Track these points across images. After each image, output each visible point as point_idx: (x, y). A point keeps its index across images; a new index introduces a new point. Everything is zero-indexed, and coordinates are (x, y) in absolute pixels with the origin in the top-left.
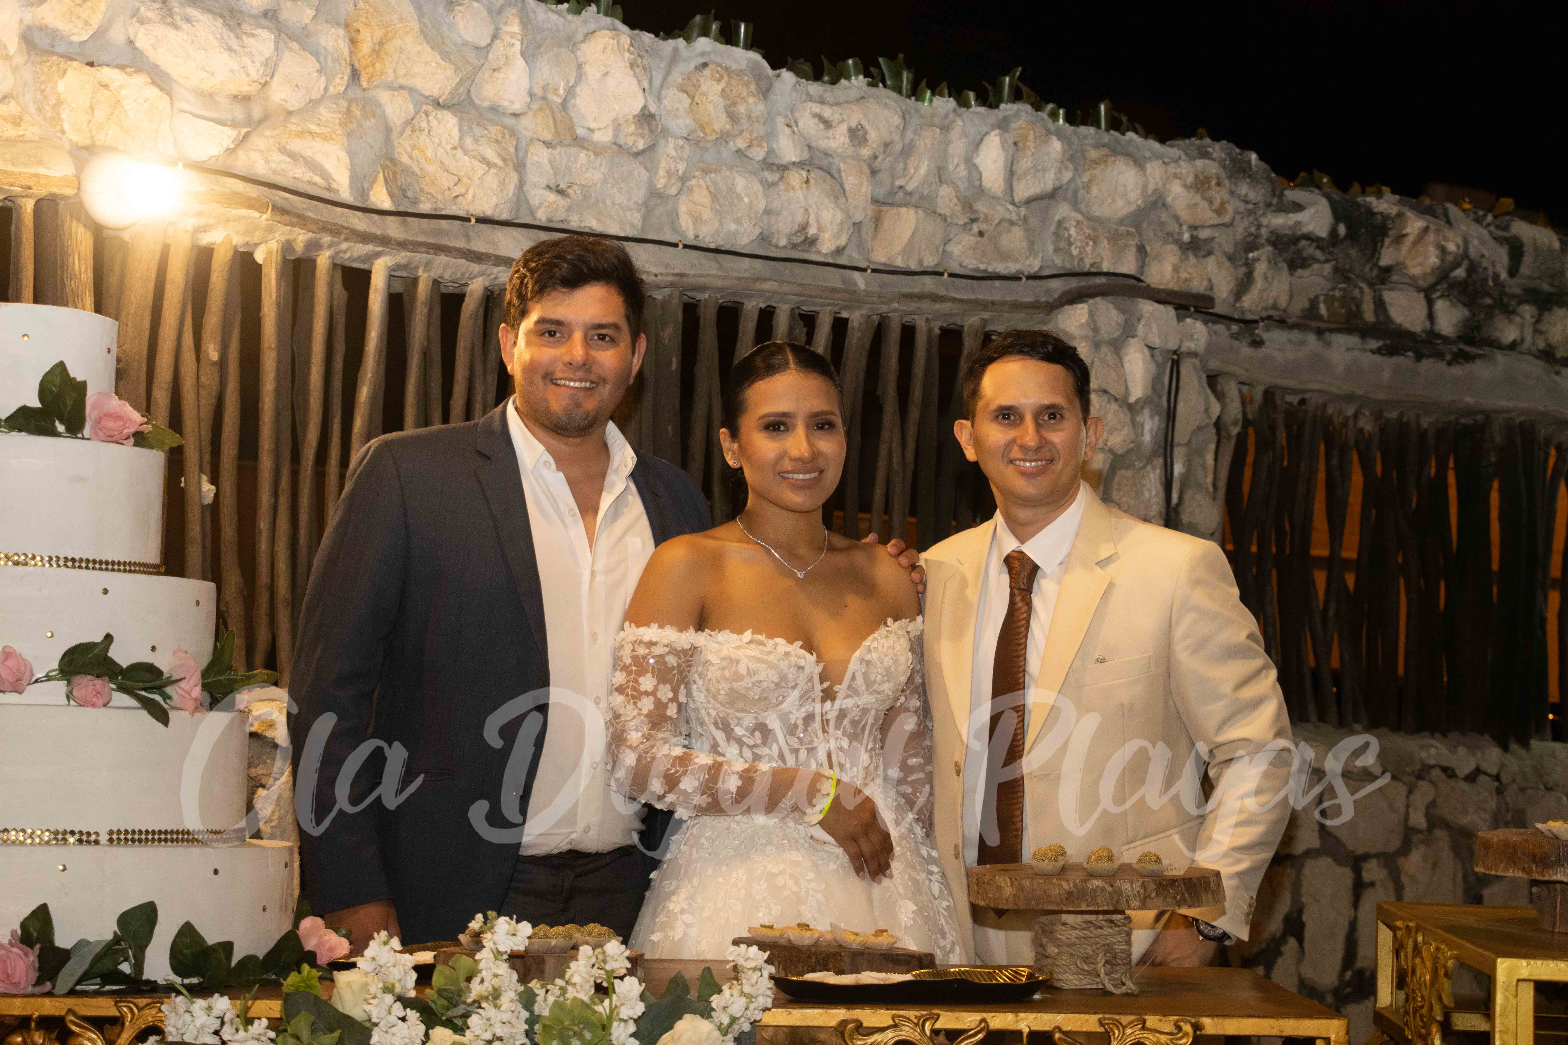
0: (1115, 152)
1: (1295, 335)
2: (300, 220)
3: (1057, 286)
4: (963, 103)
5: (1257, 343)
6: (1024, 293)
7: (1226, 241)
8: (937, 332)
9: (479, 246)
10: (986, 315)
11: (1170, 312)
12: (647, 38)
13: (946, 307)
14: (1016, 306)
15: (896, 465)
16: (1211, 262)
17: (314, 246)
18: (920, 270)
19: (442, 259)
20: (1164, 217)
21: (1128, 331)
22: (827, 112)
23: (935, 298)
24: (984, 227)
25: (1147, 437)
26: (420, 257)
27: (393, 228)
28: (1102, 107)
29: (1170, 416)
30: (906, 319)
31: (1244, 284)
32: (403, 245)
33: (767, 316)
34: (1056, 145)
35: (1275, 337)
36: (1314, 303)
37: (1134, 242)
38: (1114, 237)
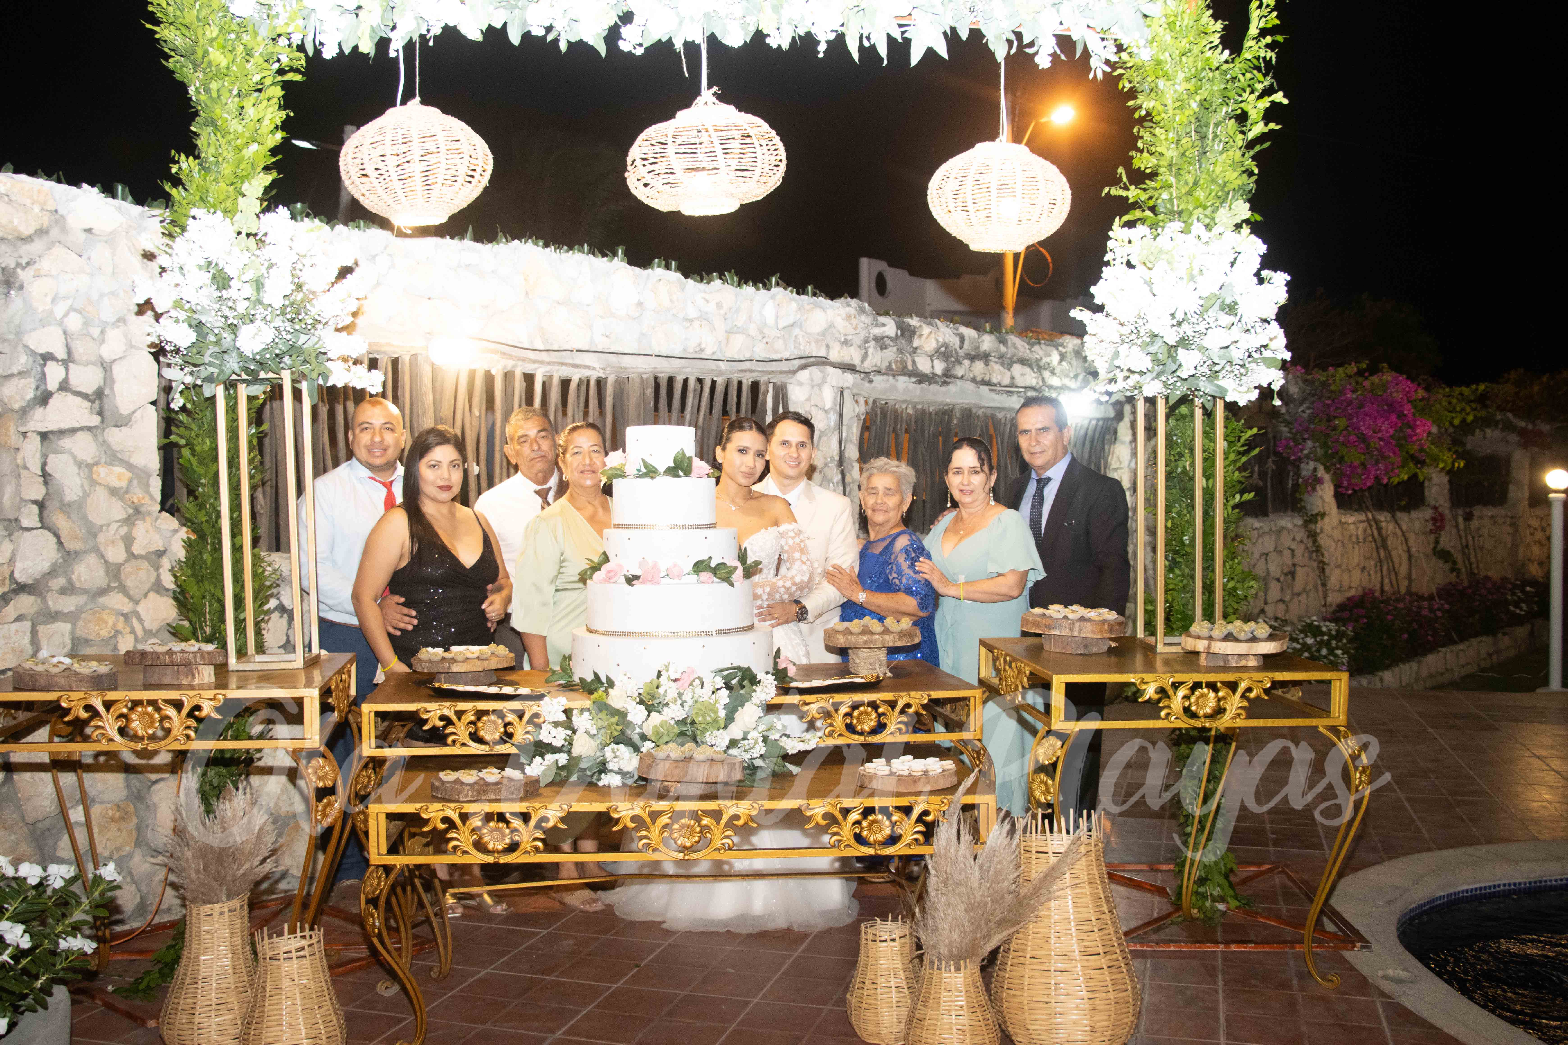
0: (816, 306)
1: (885, 377)
2: (511, 357)
3: (797, 363)
4: (758, 289)
5: (871, 382)
6: (785, 366)
7: (858, 341)
8: (751, 383)
9: (578, 362)
10: (769, 376)
11: (839, 371)
12: (637, 269)
13: (754, 374)
14: (781, 372)
16: (852, 349)
17: (515, 366)
18: (744, 359)
19: (564, 368)
20: (834, 331)
21: (824, 380)
22: (707, 296)
23: (751, 371)
24: (768, 340)
25: (832, 424)
26: (556, 368)
27: (544, 356)
28: (810, 288)
29: (841, 414)
30: (739, 379)
31: (865, 357)
32: (549, 363)
33: (686, 381)
34: (794, 305)
35: (877, 379)
36: (890, 363)
37: (824, 343)
38: (817, 342)
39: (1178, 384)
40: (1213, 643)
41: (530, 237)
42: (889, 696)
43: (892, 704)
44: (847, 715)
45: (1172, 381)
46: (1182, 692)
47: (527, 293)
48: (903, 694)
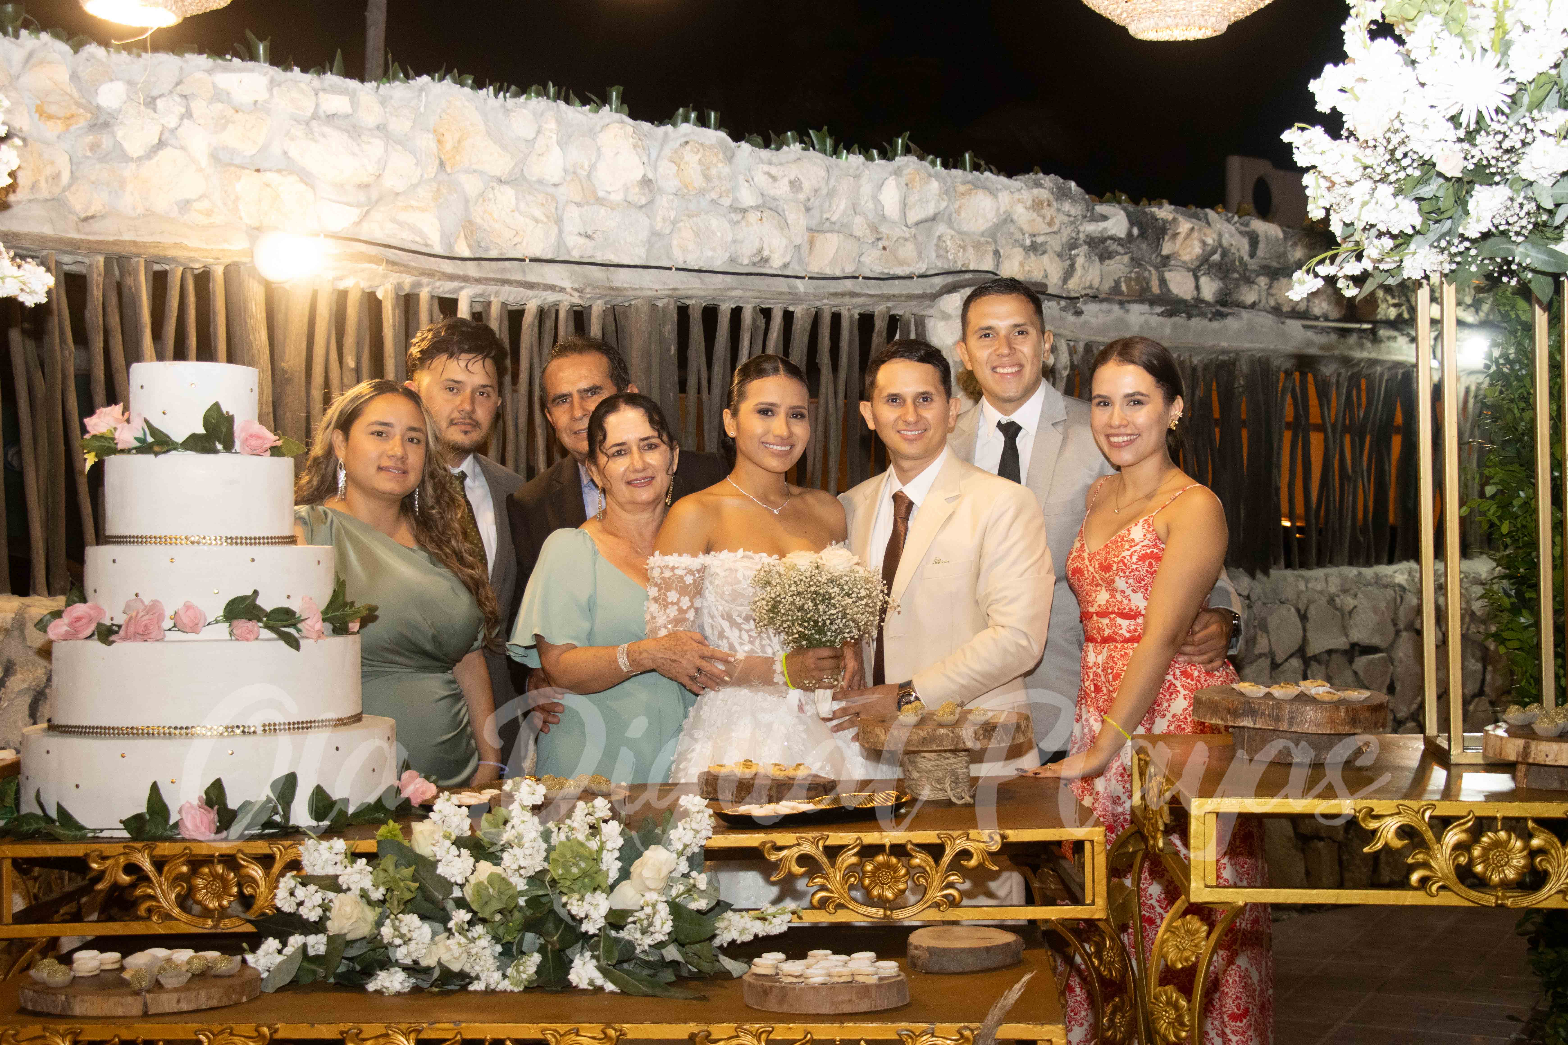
0: (977, 187)
1: (1105, 306)
2: (407, 269)
3: (939, 282)
4: (870, 158)
5: (1079, 313)
6: (916, 287)
7: (1055, 244)
8: (857, 317)
9: (532, 278)
10: (889, 304)
12: (646, 126)
13: (861, 300)
14: (910, 297)
15: (831, 409)
16: (1046, 259)
17: (417, 285)
18: (842, 275)
19: (507, 288)
20: (1012, 229)
22: (775, 171)
23: (856, 295)
24: (886, 243)
26: (491, 288)
27: (471, 269)
28: (967, 155)
30: (833, 310)
31: (1069, 271)
33: (736, 313)
34: (935, 184)
35: (1091, 309)
36: (1117, 283)
37: (991, 248)
38: (977, 246)
39: (1473, 252)
40: (1533, 745)
41: (448, 71)
42: (930, 837)
43: (935, 851)
44: (851, 868)
45: (1461, 248)
46: (1453, 836)
47: (442, 164)
48: (955, 834)
